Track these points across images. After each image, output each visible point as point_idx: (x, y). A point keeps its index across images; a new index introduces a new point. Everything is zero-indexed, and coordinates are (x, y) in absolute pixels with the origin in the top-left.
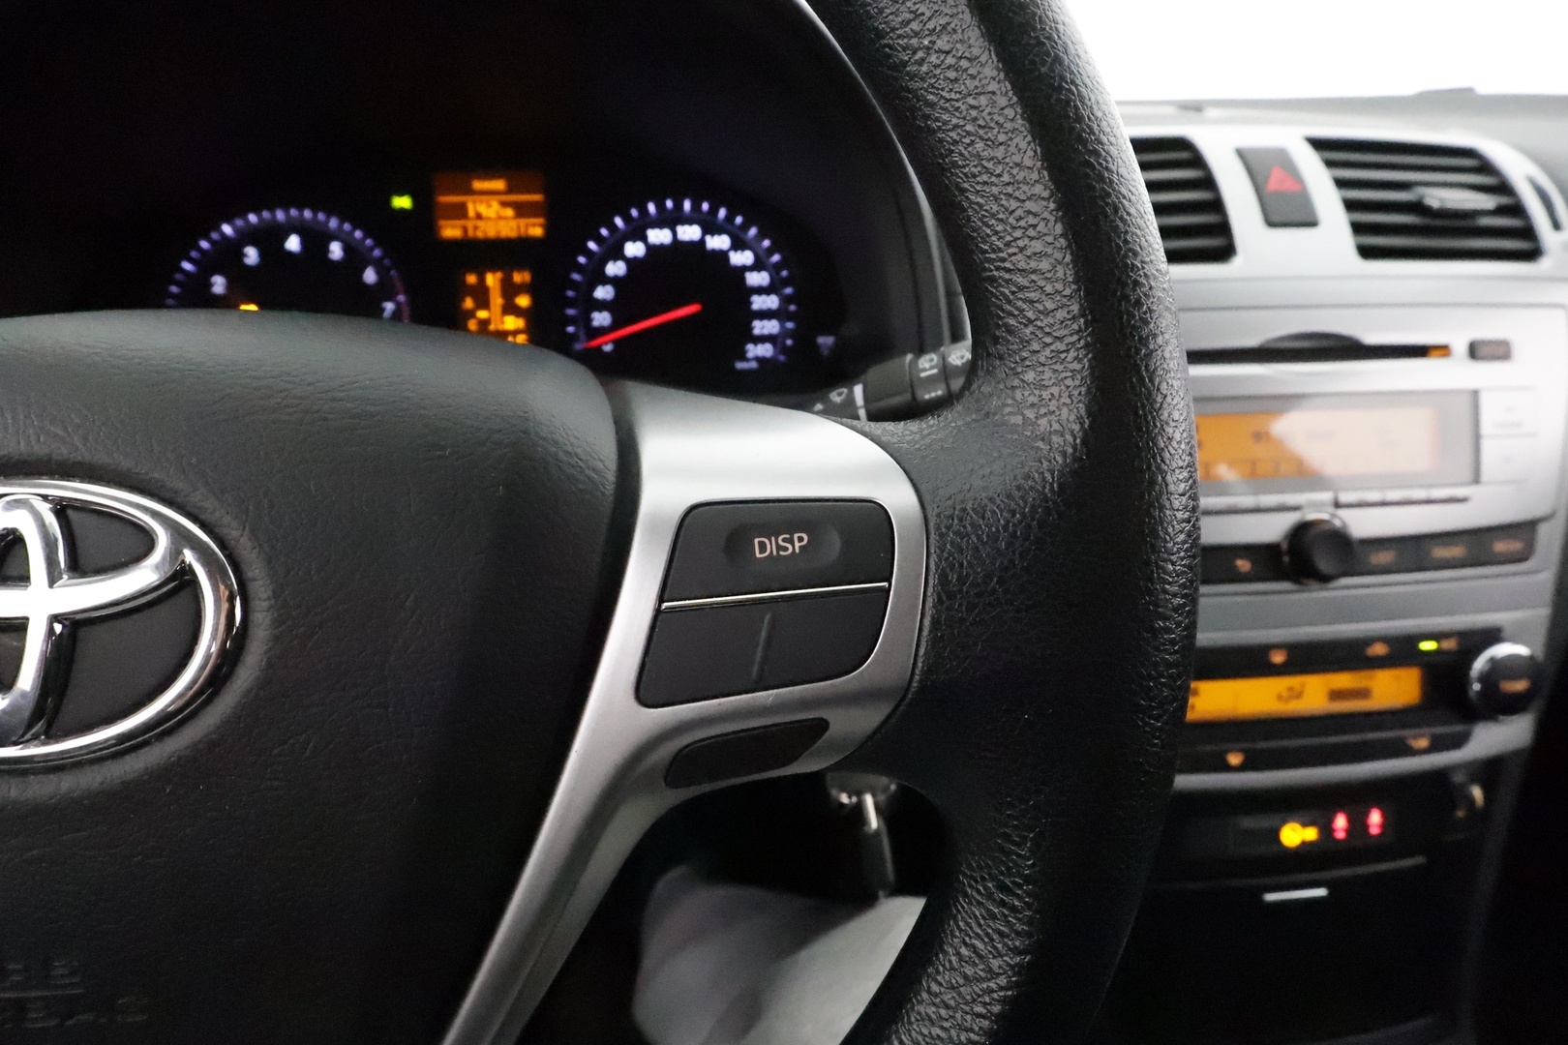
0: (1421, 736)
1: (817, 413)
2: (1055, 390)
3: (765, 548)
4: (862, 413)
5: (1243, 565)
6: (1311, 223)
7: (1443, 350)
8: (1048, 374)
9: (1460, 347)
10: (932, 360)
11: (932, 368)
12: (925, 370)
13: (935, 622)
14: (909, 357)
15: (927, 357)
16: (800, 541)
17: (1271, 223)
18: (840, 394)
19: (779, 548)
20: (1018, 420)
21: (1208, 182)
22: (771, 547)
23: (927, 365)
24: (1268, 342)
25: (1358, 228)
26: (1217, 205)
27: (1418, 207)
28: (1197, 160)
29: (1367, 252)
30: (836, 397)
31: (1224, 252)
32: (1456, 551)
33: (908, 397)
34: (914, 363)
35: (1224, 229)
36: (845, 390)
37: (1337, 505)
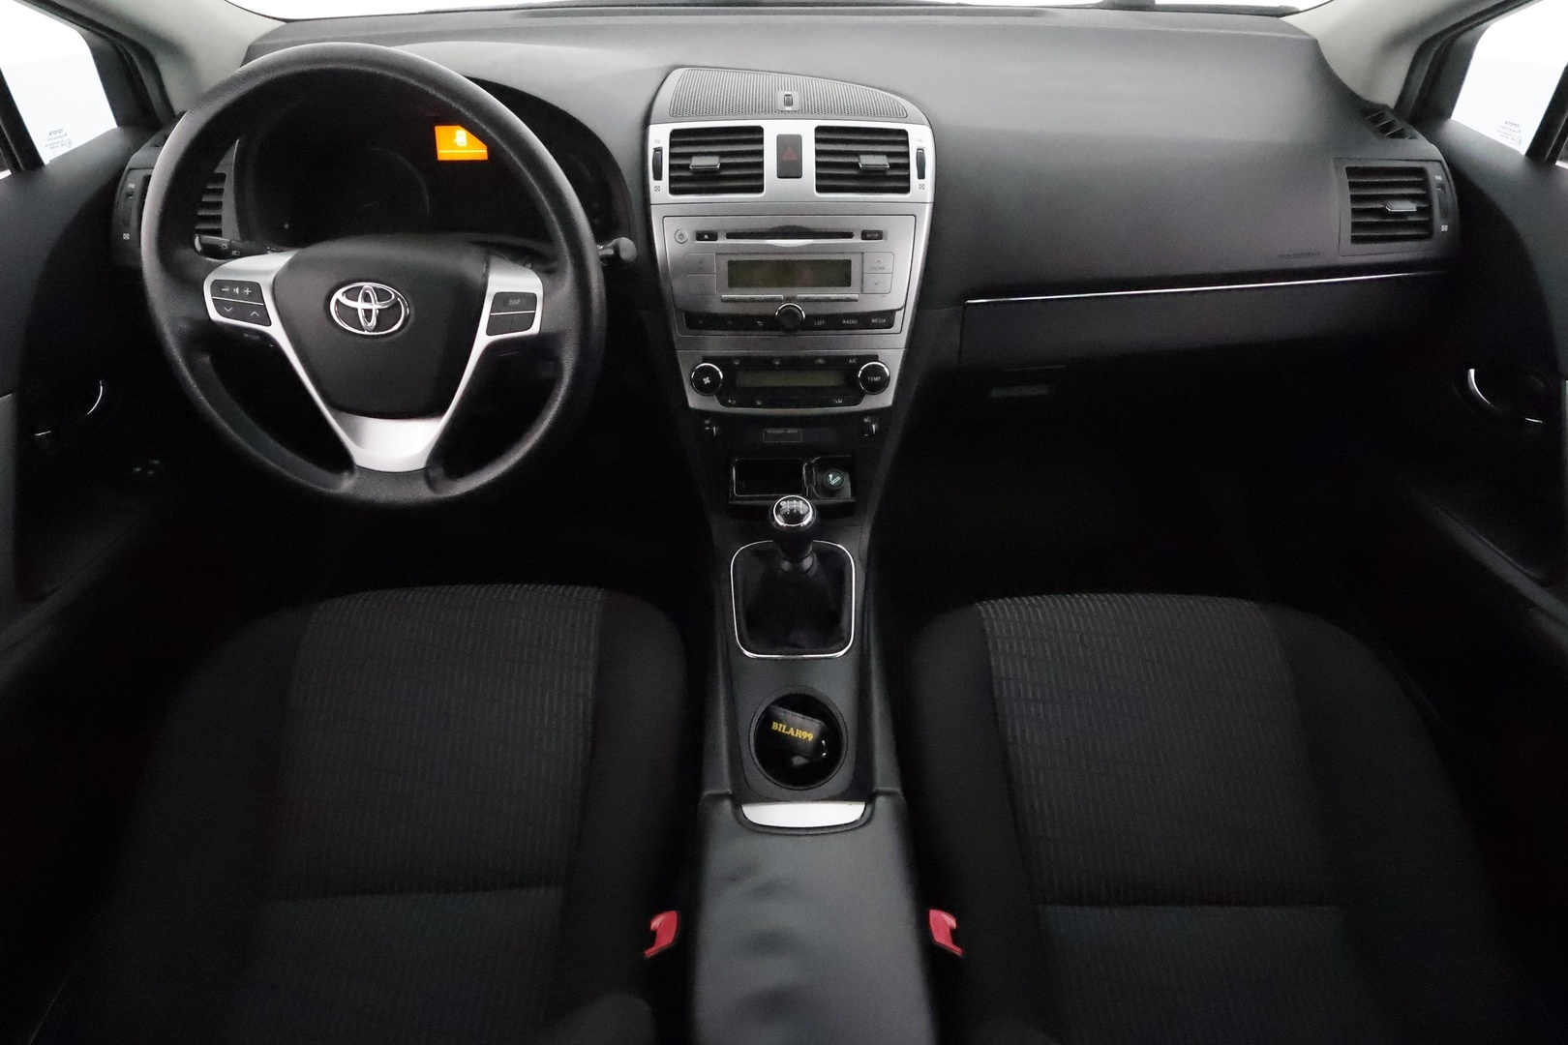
0: (841, 398)
3: (512, 303)
5: (760, 324)
6: (799, 176)
7: (849, 235)
9: (857, 233)
16: (519, 301)
17: (780, 176)
19: (514, 303)
21: (762, 153)
24: (771, 229)
25: (819, 177)
26: (762, 165)
27: (857, 166)
28: (760, 140)
29: (820, 189)
31: (759, 188)
32: (854, 322)
35: (760, 177)
37: (798, 301)
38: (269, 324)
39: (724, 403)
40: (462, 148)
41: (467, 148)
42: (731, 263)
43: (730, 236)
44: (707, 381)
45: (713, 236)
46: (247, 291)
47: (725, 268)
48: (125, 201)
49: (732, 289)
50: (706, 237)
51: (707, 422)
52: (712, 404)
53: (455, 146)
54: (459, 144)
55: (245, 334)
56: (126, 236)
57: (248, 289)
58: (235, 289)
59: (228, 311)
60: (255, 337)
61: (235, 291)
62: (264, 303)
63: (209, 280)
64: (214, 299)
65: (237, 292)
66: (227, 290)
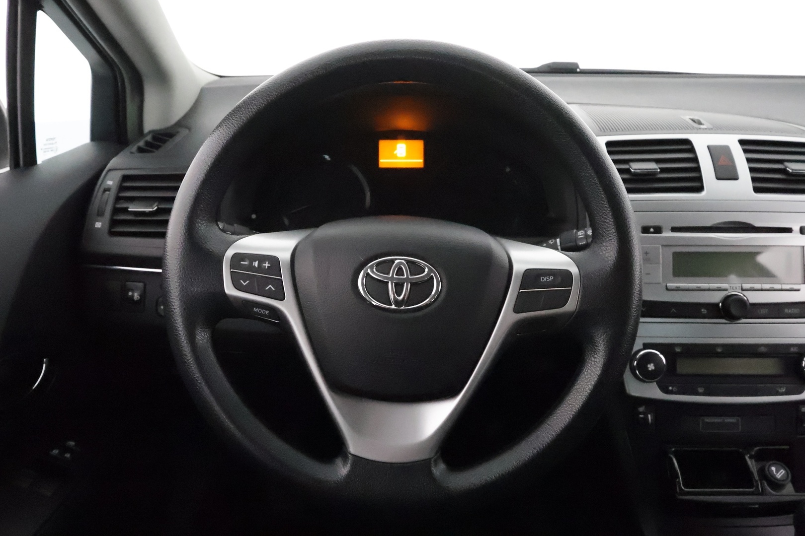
0: (783, 387)
1: (545, 247)
2: (609, 247)
3: (544, 279)
4: (559, 248)
5: (704, 311)
6: (735, 178)
7: (788, 230)
8: (608, 244)
9: (796, 228)
10: (582, 233)
11: (582, 235)
12: (580, 235)
13: (582, 296)
14: (575, 230)
15: (581, 231)
16: (552, 278)
17: (718, 178)
18: (552, 241)
19: (547, 279)
20: (602, 253)
21: (695, 160)
22: (545, 279)
23: (581, 234)
24: (715, 224)
25: (754, 180)
26: (698, 169)
27: (784, 171)
28: (692, 150)
29: (757, 190)
30: (551, 242)
31: (700, 189)
32: (795, 311)
33: (575, 243)
34: (576, 233)
35: (700, 179)
36: (554, 240)
37: (743, 290)
38: (282, 298)
39: (665, 390)
40: (401, 158)
41: (406, 158)
42: (675, 255)
43: (674, 229)
44: (651, 367)
45: (658, 230)
46: (267, 265)
47: (670, 259)
48: (102, 194)
49: (676, 278)
50: (652, 230)
51: (641, 409)
52: (653, 391)
53: (396, 157)
54: (399, 155)
55: (255, 309)
56: (98, 225)
57: (267, 262)
58: (254, 263)
59: (244, 284)
60: (264, 312)
61: (254, 265)
62: (281, 277)
63: (230, 253)
64: (232, 271)
65: (256, 265)
66: (247, 263)
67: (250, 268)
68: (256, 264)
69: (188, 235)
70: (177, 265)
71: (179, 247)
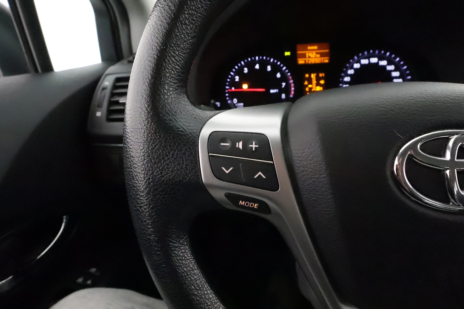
38: (274, 187)
46: (254, 146)
48: (101, 92)
55: (241, 202)
56: (99, 114)
57: (254, 143)
58: (237, 144)
59: (227, 172)
60: (252, 205)
61: (237, 146)
62: (273, 161)
63: (206, 132)
64: (211, 155)
65: (241, 147)
66: (228, 144)
67: (234, 150)
68: (240, 145)
69: (151, 109)
70: (139, 151)
71: (140, 127)
